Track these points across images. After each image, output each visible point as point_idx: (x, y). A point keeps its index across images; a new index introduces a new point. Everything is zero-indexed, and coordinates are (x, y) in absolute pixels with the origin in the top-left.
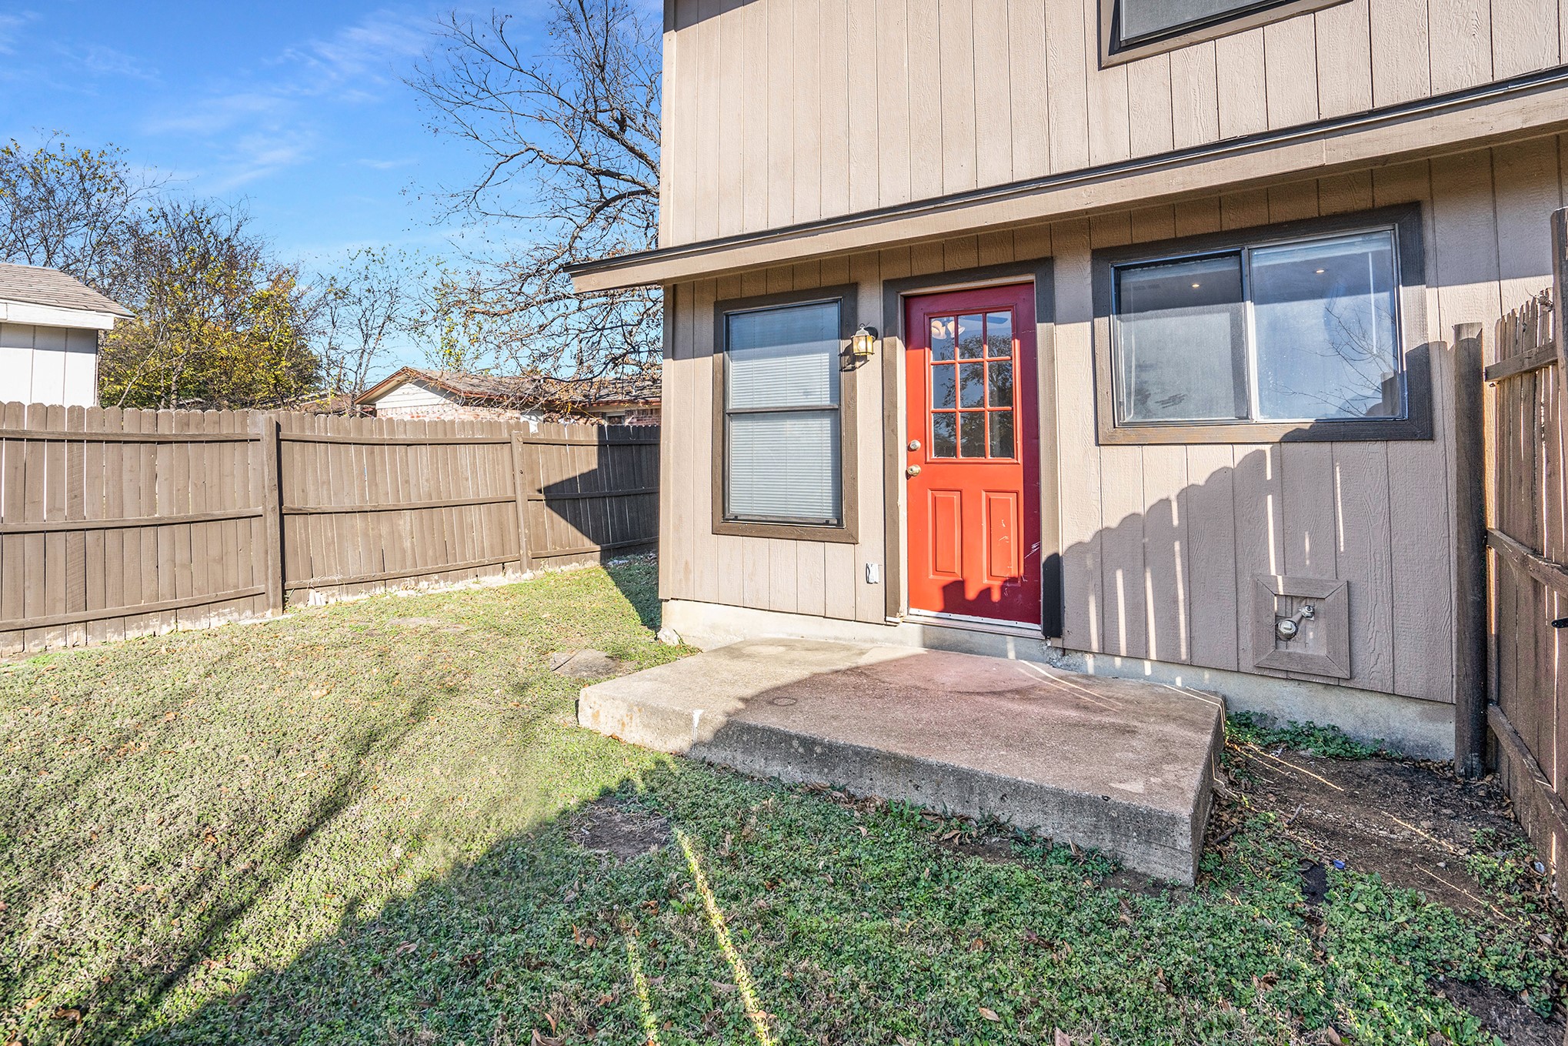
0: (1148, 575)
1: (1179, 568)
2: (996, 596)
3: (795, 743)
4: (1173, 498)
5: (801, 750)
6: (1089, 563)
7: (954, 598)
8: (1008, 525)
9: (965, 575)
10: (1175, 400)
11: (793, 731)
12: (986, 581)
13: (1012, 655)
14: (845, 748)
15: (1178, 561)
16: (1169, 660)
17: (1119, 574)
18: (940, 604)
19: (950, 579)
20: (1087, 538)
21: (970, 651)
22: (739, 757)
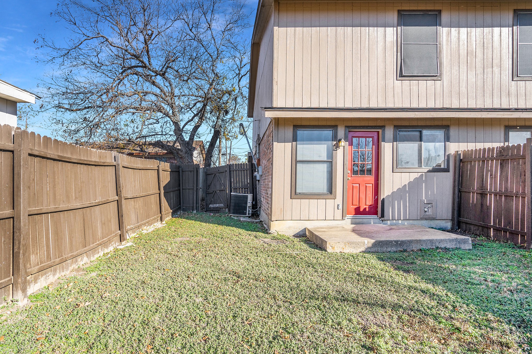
0: (402, 202)
1: (407, 199)
2: (367, 210)
3: (393, 242)
4: (407, 184)
5: (395, 243)
6: (390, 200)
7: (358, 211)
8: (370, 192)
9: (360, 205)
10: (408, 162)
11: (392, 240)
12: (365, 207)
13: (372, 223)
14: (405, 241)
15: (407, 198)
16: (405, 219)
17: (396, 202)
18: (354, 213)
19: (356, 207)
20: (390, 194)
21: (363, 224)
22: (379, 249)
